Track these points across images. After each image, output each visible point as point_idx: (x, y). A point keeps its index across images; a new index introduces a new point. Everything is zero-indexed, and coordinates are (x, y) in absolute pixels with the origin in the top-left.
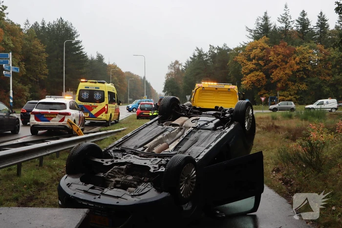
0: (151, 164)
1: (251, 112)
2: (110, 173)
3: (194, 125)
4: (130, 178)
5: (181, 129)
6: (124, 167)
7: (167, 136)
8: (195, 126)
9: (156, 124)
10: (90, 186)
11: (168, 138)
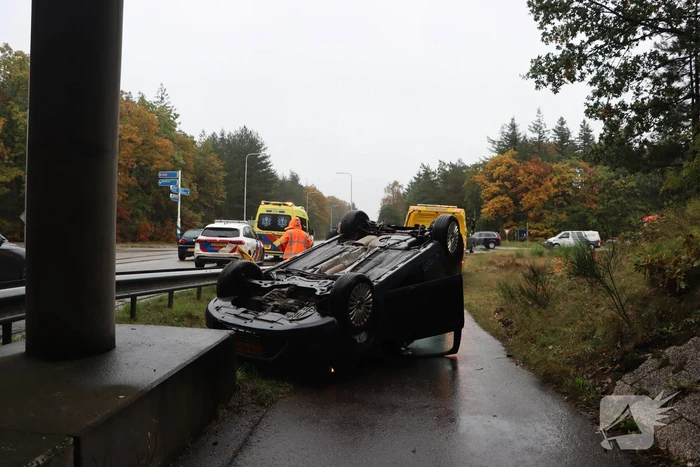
0: (319, 287)
3: (382, 244)
4: (292, 301)
5: (367, 249)
6: (286, 289)
8: (383, 246)
9: (335, 243)
10: (243, 309)
11: (347, 259)
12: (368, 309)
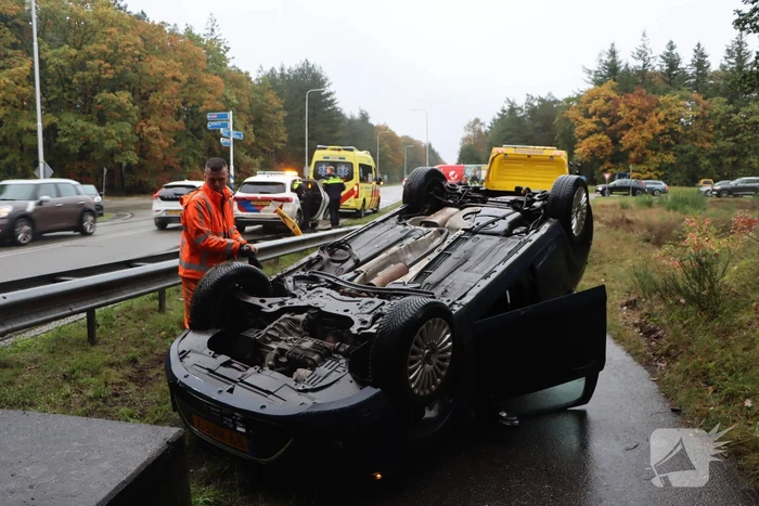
0: (358, 313)
1: (584, 199)
2: (271, 329)
3: (468, 224)
4: (308, 344)
5: (442, 232)
6: (302, 317)
7: (410, 248)
8: (468, 227)
9: (394, 221)
10: (224, 358)
11: (411, 251)
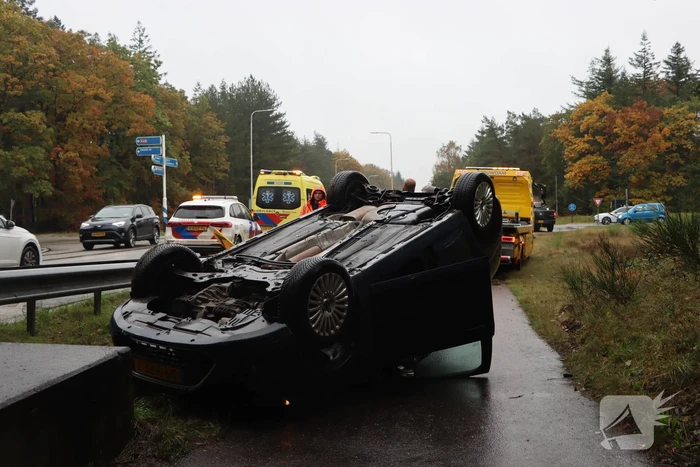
4: (232, 301)
5: (357, 224)
6: (227, 285)
7: (326, 236)
8: (380, 219)
9: (316, 217)
10: (161, 315)
11: (327, 239)
12: (342, 310)
